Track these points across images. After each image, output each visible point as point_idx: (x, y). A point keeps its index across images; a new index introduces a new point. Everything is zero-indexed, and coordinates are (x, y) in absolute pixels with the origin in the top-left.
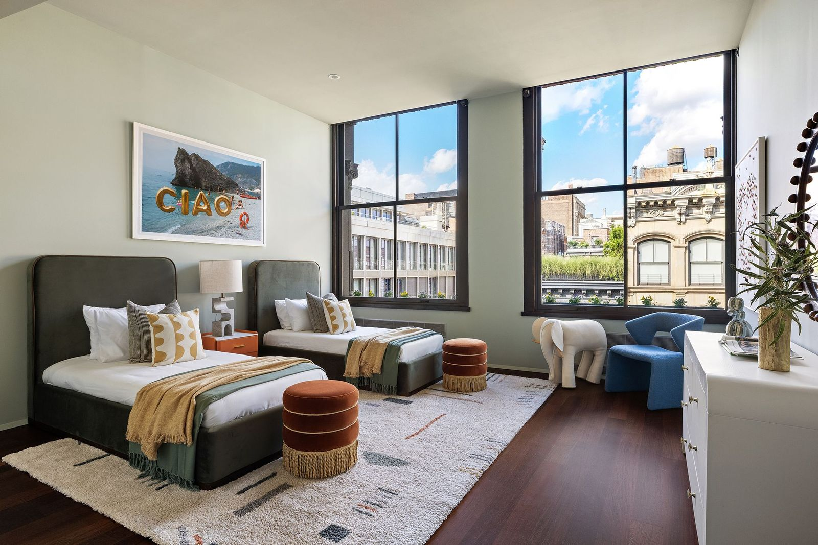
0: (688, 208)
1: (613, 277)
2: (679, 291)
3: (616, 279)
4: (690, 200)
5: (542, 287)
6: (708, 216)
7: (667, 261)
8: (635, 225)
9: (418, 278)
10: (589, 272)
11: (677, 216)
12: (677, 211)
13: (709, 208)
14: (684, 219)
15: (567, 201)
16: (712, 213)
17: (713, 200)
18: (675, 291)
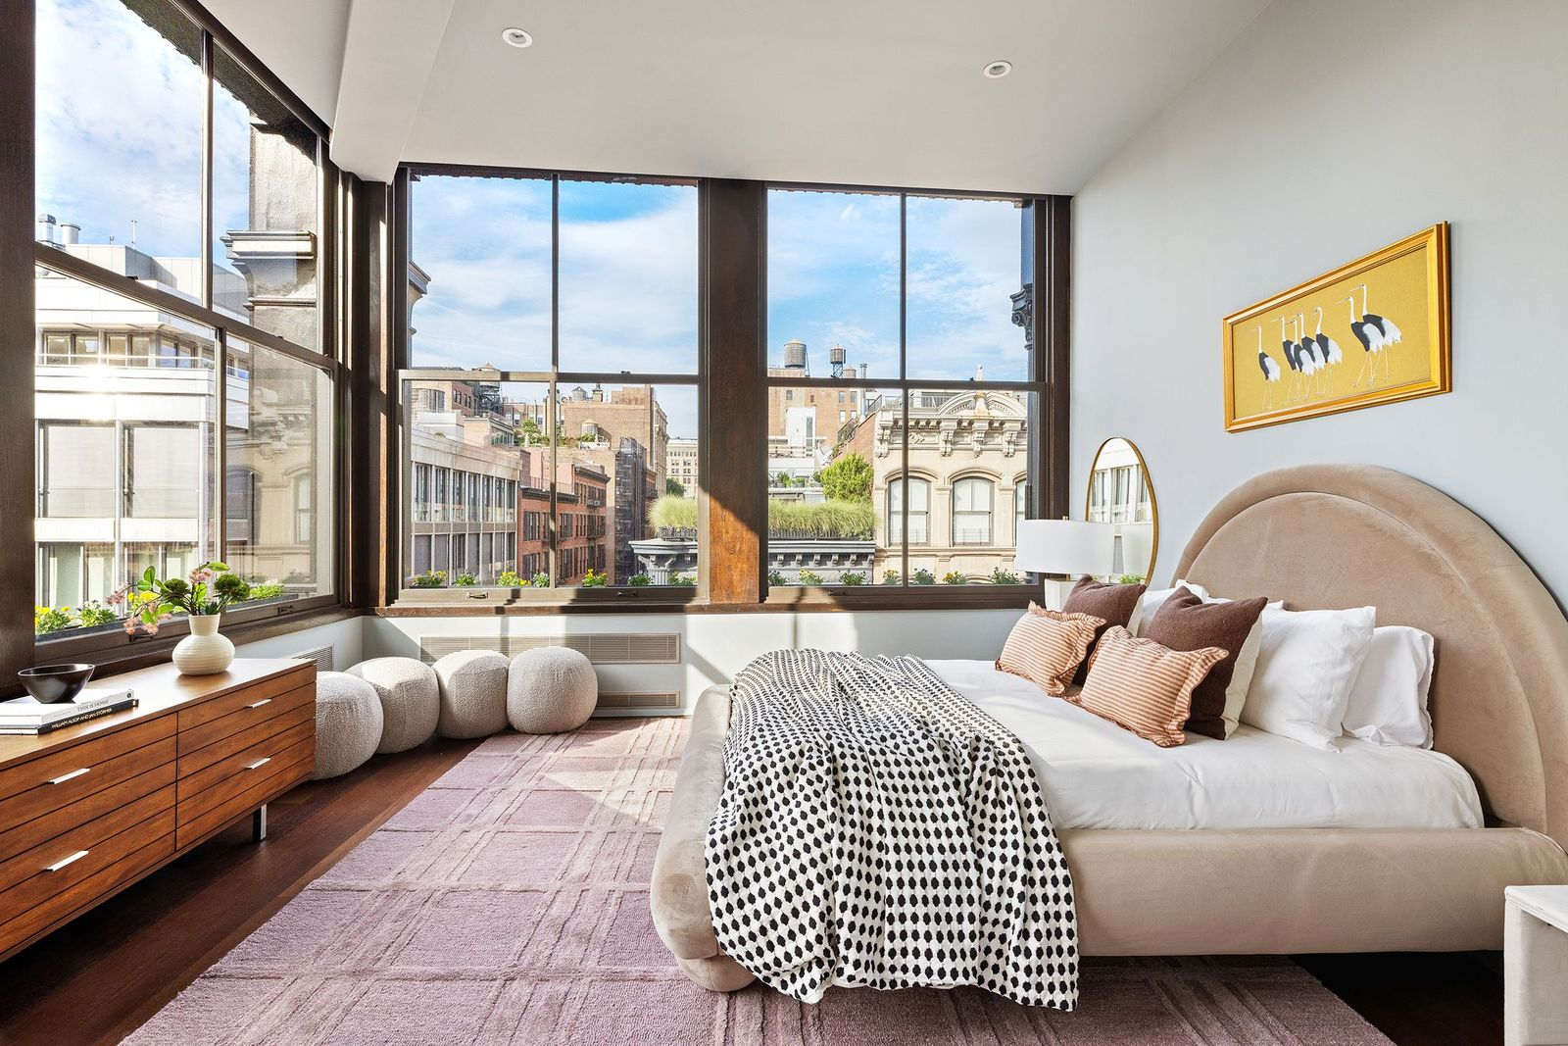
0: (956, 434)
1: (858, 535)
2: (943, 553)
3: (862, 537)
4: (960, 422)
5: (770, 551)
6: (977, 447)
7: (925, 510)
8: (888, 454)
9: (433, 538)
10: (825, 527)
11: (942, 444)
12: (943, 436)
13: (980, 435)
14: (950, 450)
15: (643, 407)
16: (981, 443)
17: (986, 425)
18: (938, 554)
